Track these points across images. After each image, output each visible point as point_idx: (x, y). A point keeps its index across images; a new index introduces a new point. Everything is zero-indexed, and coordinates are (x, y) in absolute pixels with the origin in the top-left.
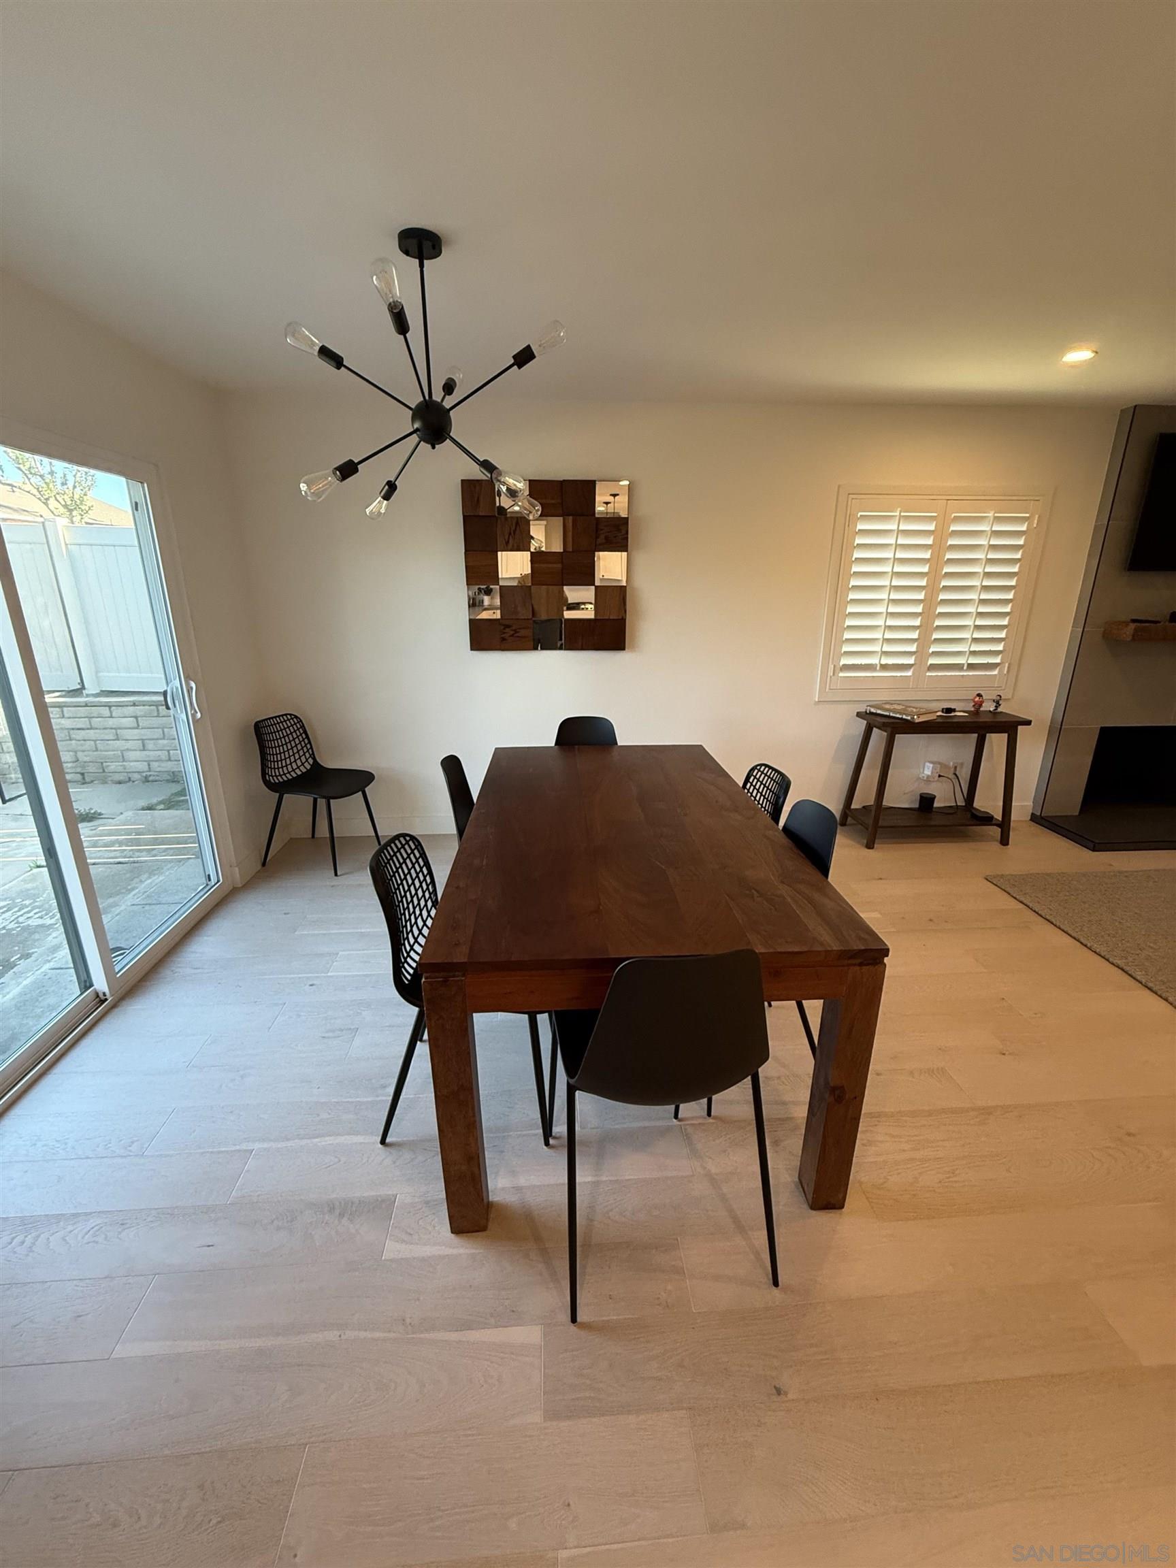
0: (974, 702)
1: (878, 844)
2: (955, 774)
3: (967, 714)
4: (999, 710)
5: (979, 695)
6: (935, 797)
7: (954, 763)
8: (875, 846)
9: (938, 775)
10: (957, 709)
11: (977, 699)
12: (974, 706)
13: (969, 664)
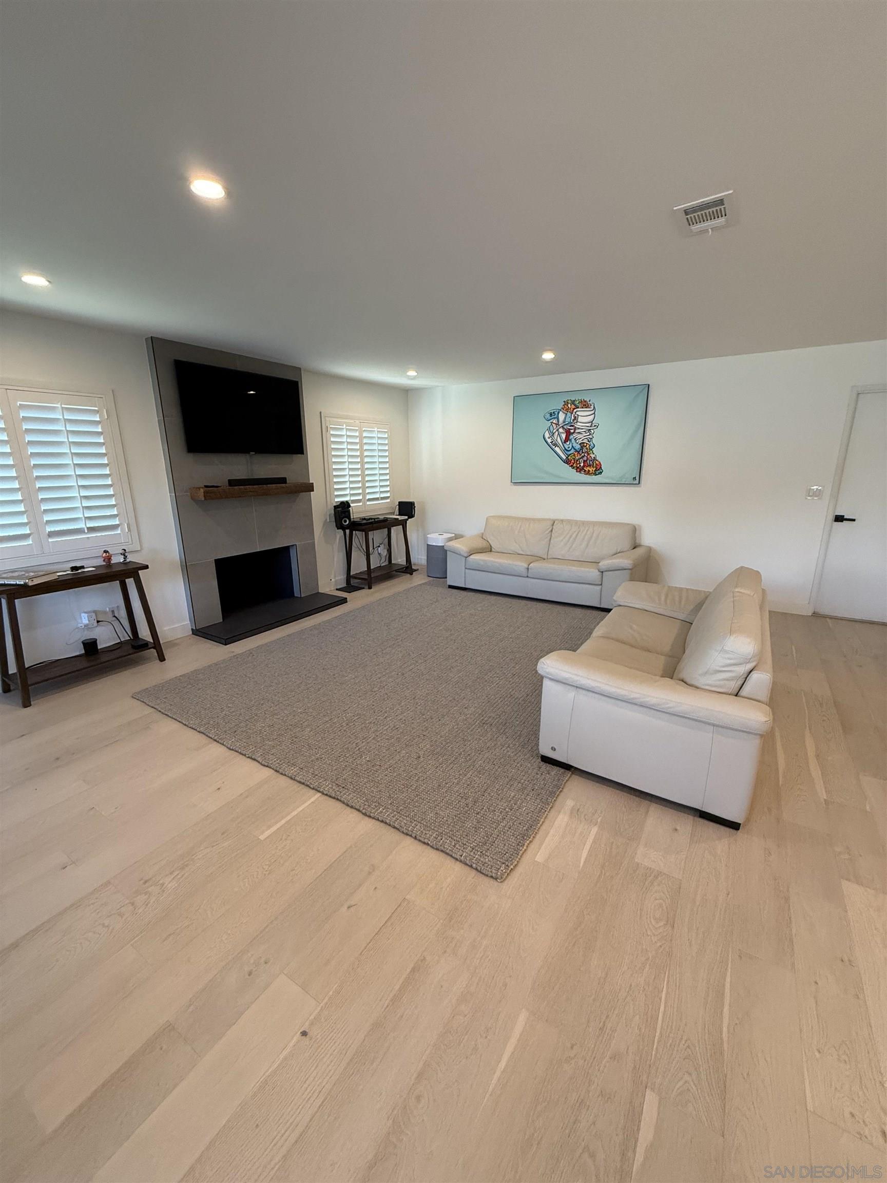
0: (103, 557)
1: (33, 701)
2: (115, 616)
3: (94, 569)
4: (128, 560)
5: (106, 552)
6: (96, 640)
7: (109, 609)
8: (32, 703)
9: (96, 621)
10: (85, 566)
11: (104, 555)
12: (104, 560)
13: (88, 528)
